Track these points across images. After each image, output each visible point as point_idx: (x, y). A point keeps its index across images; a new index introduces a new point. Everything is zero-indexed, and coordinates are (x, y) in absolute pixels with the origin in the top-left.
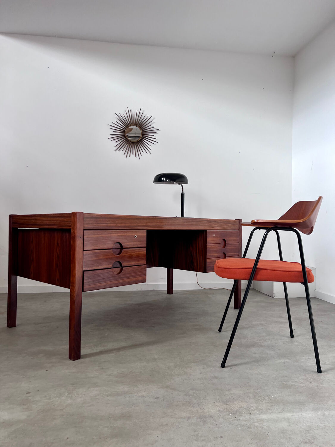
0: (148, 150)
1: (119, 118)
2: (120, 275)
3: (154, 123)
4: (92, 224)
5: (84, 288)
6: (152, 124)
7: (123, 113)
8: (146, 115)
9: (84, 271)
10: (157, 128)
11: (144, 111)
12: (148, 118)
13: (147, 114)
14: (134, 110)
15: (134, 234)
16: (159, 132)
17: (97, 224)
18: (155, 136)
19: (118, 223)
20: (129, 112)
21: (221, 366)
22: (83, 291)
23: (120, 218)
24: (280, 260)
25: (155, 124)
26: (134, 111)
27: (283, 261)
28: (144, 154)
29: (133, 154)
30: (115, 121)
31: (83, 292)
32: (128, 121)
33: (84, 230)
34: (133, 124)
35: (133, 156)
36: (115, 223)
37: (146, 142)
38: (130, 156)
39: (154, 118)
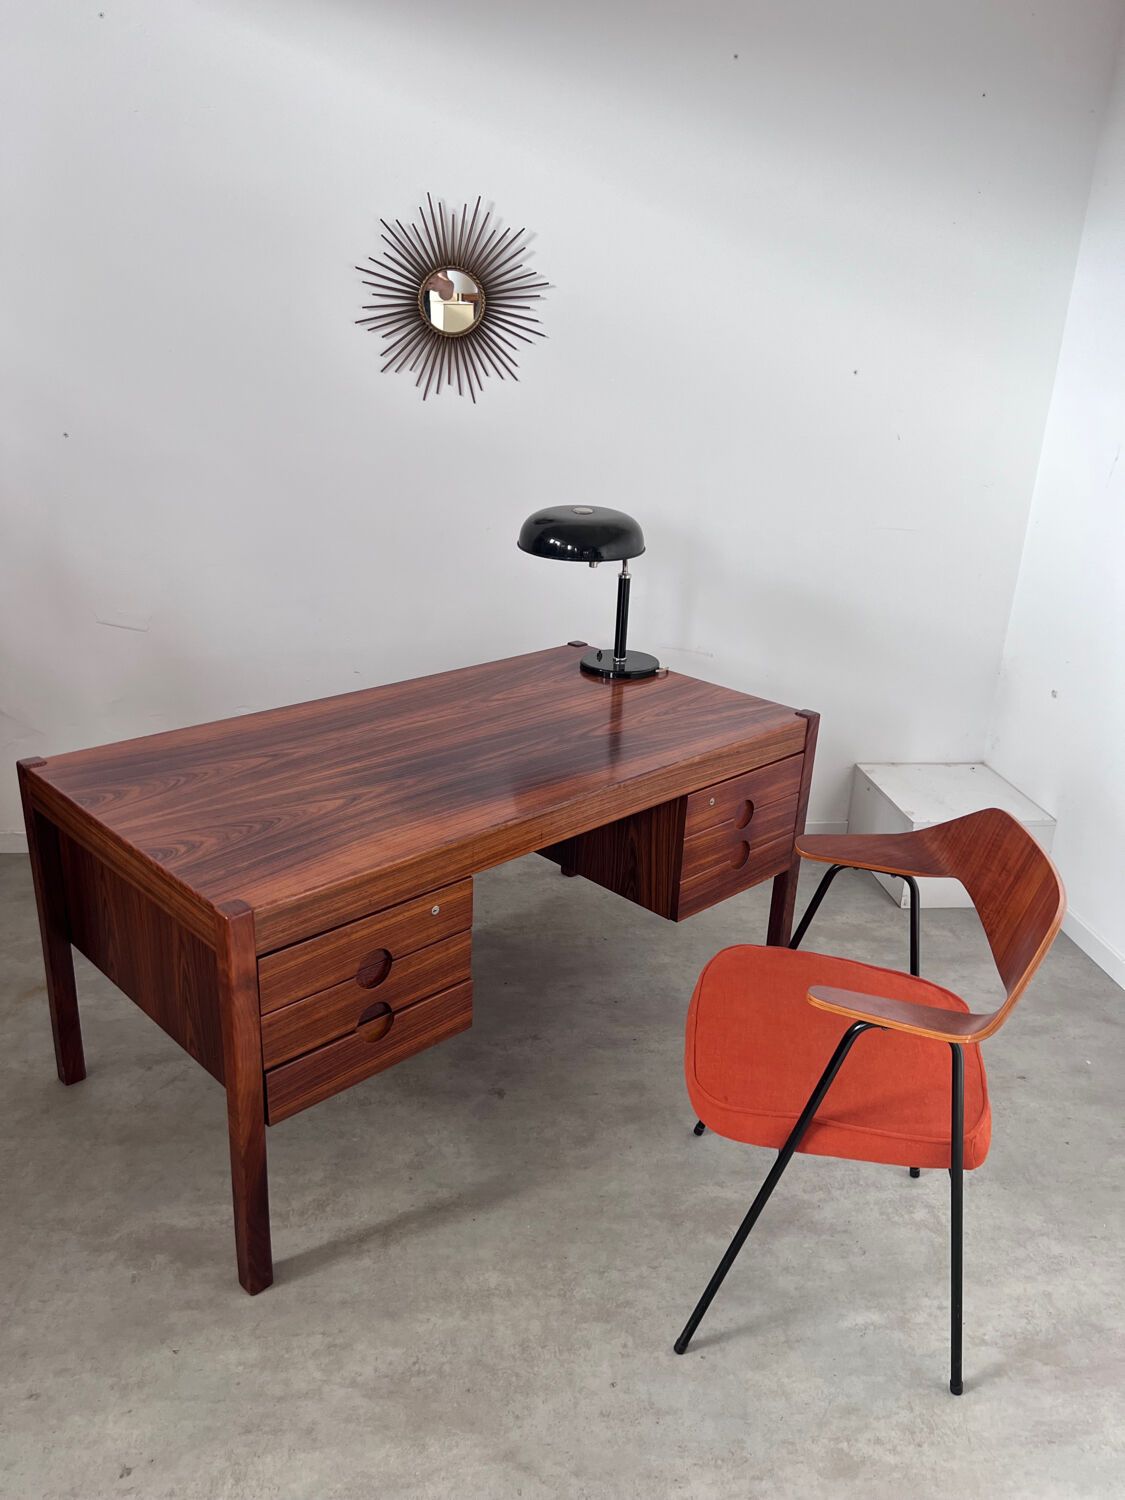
0: (507, 367)
1: (395, 234)
2: (383, 1039)
3: (532, 254)
4: (283, 931)
5: (270, 1117)
6: (524, 259)
7: (410, 218)
8: (500, 222)
9: (265, 1072)
10: (542, 276)
11: (492, 205)
12: (510, 236)
13: (505, 218)
14: (456, 202)
15: (428, 906)
16: (547, 291)
17: (302, 923)
18: (536, 309)
19: (372, 895)
20: (435, 213)
21: (675, 1347)
22: (267, 1122)
23: (380, 876)
24: (909, 973)
25: (535, 261)
26: (454, 206)
27: (921, 977)
28: (491, 381)
29: (449, 383)
30: (380, 249)
31: (268, 1125)
32: (428, 249)
33: (258, 958)
34: (448, 260)
35: (449, 390)
36: (364, 898)
37: (500, 334)
38: (437, 392)
39: (533, 236)
